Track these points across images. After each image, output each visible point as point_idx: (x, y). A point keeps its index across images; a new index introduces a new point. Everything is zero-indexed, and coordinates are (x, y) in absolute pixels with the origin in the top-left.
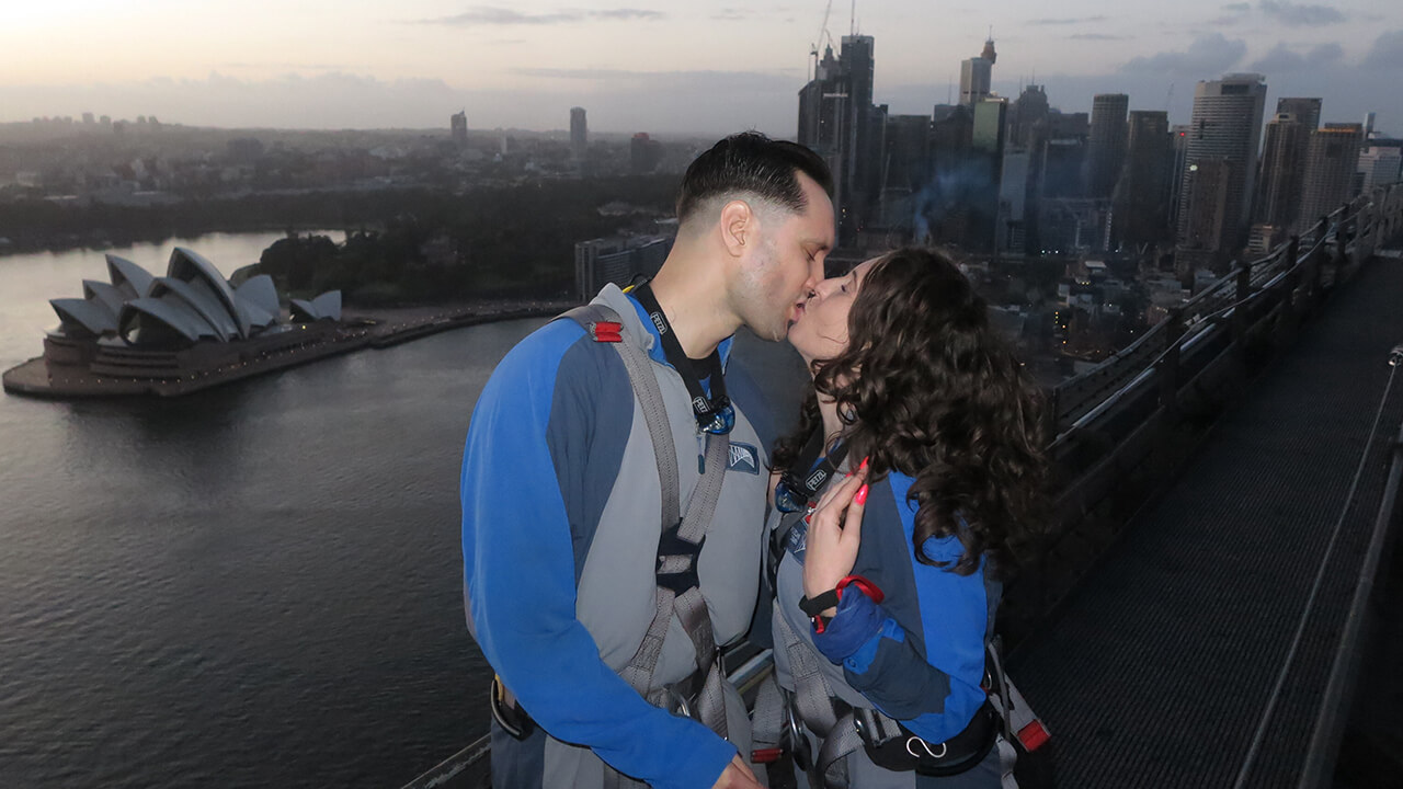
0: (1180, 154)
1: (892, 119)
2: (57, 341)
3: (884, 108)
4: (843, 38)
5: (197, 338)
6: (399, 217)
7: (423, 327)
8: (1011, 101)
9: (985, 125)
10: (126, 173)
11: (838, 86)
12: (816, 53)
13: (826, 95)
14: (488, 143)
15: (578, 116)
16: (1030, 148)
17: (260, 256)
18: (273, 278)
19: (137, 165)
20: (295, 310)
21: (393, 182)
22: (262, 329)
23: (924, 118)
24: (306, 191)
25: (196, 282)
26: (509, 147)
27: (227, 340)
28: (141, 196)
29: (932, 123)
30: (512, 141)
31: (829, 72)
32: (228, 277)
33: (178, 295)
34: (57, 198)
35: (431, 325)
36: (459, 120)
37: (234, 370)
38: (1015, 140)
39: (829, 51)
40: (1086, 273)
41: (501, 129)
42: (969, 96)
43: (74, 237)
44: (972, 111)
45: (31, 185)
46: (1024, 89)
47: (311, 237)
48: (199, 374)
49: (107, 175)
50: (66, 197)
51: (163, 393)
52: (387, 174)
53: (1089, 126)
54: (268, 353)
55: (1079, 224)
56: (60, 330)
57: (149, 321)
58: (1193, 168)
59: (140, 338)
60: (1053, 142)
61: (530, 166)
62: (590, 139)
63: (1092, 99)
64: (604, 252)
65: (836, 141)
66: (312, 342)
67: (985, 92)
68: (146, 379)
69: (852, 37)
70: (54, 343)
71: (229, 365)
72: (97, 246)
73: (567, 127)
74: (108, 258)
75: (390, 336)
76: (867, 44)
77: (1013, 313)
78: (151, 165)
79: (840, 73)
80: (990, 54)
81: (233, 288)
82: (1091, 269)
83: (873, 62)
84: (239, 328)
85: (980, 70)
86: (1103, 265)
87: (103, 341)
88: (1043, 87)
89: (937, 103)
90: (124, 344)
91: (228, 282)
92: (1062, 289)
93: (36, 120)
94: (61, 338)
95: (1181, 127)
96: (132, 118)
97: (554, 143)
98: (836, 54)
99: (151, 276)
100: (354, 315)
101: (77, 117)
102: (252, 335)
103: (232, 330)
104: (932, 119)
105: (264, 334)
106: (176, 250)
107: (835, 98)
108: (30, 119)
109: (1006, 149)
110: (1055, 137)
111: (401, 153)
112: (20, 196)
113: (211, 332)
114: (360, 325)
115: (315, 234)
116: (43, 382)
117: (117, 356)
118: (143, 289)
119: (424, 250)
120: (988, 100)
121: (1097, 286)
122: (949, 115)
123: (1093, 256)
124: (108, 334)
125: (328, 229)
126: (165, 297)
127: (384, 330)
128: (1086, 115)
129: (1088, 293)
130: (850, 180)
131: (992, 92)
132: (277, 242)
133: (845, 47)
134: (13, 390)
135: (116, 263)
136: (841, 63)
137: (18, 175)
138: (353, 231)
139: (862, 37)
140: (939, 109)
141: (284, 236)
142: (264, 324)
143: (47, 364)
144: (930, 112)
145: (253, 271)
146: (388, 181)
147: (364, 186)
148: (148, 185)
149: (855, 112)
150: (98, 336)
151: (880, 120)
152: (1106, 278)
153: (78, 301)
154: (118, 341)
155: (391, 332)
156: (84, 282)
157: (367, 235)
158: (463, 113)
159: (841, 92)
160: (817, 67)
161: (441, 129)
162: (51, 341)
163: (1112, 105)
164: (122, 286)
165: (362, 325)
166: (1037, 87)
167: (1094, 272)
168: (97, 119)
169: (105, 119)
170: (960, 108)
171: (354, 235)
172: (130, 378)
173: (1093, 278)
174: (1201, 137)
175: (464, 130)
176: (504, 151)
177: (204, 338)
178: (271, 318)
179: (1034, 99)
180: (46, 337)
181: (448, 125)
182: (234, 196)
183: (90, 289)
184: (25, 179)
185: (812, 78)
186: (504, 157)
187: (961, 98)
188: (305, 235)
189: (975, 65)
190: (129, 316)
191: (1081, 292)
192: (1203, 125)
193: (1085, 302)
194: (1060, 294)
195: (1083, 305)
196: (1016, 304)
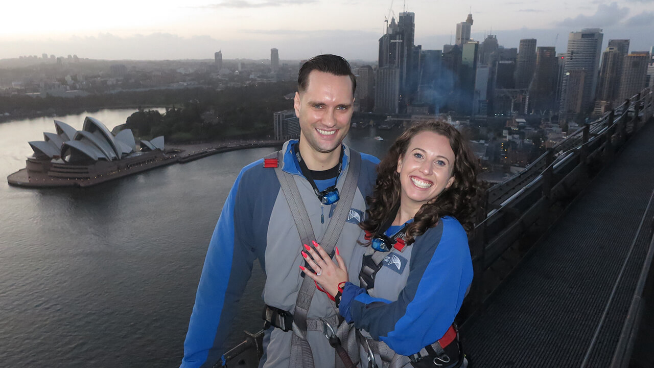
0: (562, 66)
1: (423, 52)
2: (32, 161)
3: (420, 47)
4: (400, 14)
5: (97, 159)
6: (191, 101)
7: (201, 153)
8: (480, 43)
9: (468, 55)
10: (63, 82)
11: (398, 37)
12: (387, 21)
14: (232, 65)
15: (275, 52)
16: (489, 65)
17: (126, 120)
18: (133, 131)
19: (68, 78)
20: (143, 145)
21: (188, 85)
22: (128, 154)
23: (439, 51)
24: (147, 89)
25: (96, 133)
26: (242, 68)
27: (111, 160)
28: (70, 93)
29: (442, 54)
30: (243, 65)
31: (393, 30)
32: (111, 130)
33: (87, 139)
34: (31, 94)
35: (206, 152)
36: (218, 55)
37: (115, 174)
38: (482, 62)
39: (393, 20)
40: (516, 125)
41: (238, 59)
42: (460, 41)
43: (38, 112)
44: (462, 48)
45: (19, 88)
46: (487, 37)
47: (149, 111)
48: (98, 176)
49: (54, 83)
50: (35, 93)
51: (82, 185)
52: (184, 81)
53: (518, 54)
54: (131, 166)
55: (513, 101)
56: (33, 156)
57: (75, 151)
58: (568, 74)
59: (71, 159)
60: (500, 62)
61: (252, 76)
62: (281, 64)
63: (519, 42)
64: (287, 117)
65: (397, 63)
66: (151, 160)
67: (468, 39)
68: (74, 178)
69: (404, 13)
70: (30, 162)
71: (112, 171)
72: (50, 115)
73: (269, 58)
74: (54, 121)
75: (187, 157)
76: (412, 17)
77: (482, 144)
78: (74, 78)
79: (398, 31)
80: (470, 20)
81: (114, 135)
82: (518, 122)
83: (414, 25)
84: (117, 155)
85: (465, 28)
86: (524, 121)
87: (53, 161)
88: (495, 36)
89: (445, 44)
90: (63, 162)
91: (111, 133)
92: (505, 132)
93: (21, 57)
94: (34, 160)
95: (562, 54)
96: (66, 56)
97: (263, 65)
98: (397, 21)
99: (75, 130)
100: (170, 148)
101: (40, 56)
102: (122, 158)
103: (113, 155)
104: (443, 52)
105: (128, 157)
106: (87, 118)
107: (396, 42)
108: (18, 57)
109: (477, 66)
110: (502, 60)
111: (191, 71)
112: (13, 93)
113: (103, 156)
114: (173, 152)
115: (151, 110)
116: (26, 180)
117: (60, 168)
118: (72, 136)
119: (203, 117)
120: (469, 42)
121: (522, 130)
122: (451, 50)
123: (519, 116)
124: (56, 157)
125: (157, 107)
126: (82, 140)
127: (184, 155)
128: (516, 49)
129: (517, 134)
130: (404, 81)
131: (471, 38)
132: (134, 114)
133: (400, 17)
134: (13, 184)
135: (59, 124)
136: (399, 25)
137: (13, 83)
138: (170, 108)
139: (409, 13)
140: (446, 47)
141: (137, 111)
142: (128, 152)
143: (28, 172)
144: (442, 48)
145: (123, 127)
146: (185, 84)
147: (175, 86)
148: (73, 87)
149: (406, 48)
150: (51, 159)
151: (417, 53)
152: (525, 127)
153: (42, 142)
154: (60, 161)
155: (187, 155)
156: (44, 133)
157: (176, 110)
158: (220, 52)
159: (399, 40)
160: (387, 27)
161: (210, 59)
162: (29, 161)
163: (529, 44)
164: (62, 135)
165: (174, 152)
166: (493, 36)
167: (520, 124)
168: (49, 57)
169: (53, 56)
170: (456, 46)
171: (169, 110)
172: (67, 178)
173: (520, 127)
174: (571, 59)
175: (221, 60)
176: (240, 69)
177: (100, 159)
178: (132, 149)
179: (491, 41)
180: (27, 159)
181: (213, 58)
182: (113, 92)
183: (47, 137)
184: (16, 85)
185: (385, 33)
186: (240, 72)
187: (457, 41)
188: (147, 110)
189: (463, 26)
190: (66, 149)
191: (514, 134)
192: (572, 53)
193: (516, 139)
194: (504, 135)
195: (515, 140)
196: (483, 139)
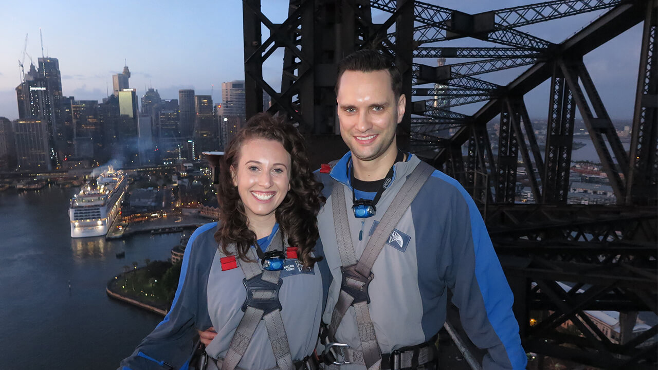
0: (219, 114)
1: (78, 103)
3: (71, 98)
4: (39, 59)
11: (39, 83)
13: (32, 89)
23: (94, 102)
29: (100, 104)
31: (33, 78)
39: (32, 67)
40: (184, 169)
46: (147, 90)
53: (179, 106)
58: (226, 120)
60: (162, 112)
63: (178, 92)
69: (44, 58)
76: (55, 62)
77: (150, 190)
79: (39, 77)
80: (127, 72)
82: (186, 167)
83: (59, 72)
85: (123, 80)
86: (192, 165)
88: (157, 90)
92: (174, 178)
95: (218, 104)
98: (36, 67)
107: (38, 90)
109: (139, 115)
110: (163, 110)
120: (126, 90)
121: (190, 174)
123: (187, 161)
128: (177, 100)
129: (186, 178)
133: (40, 63)
136: (39, 71)
139: (51, 58)
149: (52, 98)
152: (193, 170)
159: (41, 87)
160: (25, 75)
163: (188, 95)
166: (154, 90)
167: (188, 168)
170: (113, 96)
173: (188, 171)
174: (227, 107)
179: (153, 94)
187: (113, 91)
189: (120, 77)
191: (183, 178)
192: (227, 101)
193: (185, 182)
194: (173, 180)
195: (184, 184)
196: (151, 187)
